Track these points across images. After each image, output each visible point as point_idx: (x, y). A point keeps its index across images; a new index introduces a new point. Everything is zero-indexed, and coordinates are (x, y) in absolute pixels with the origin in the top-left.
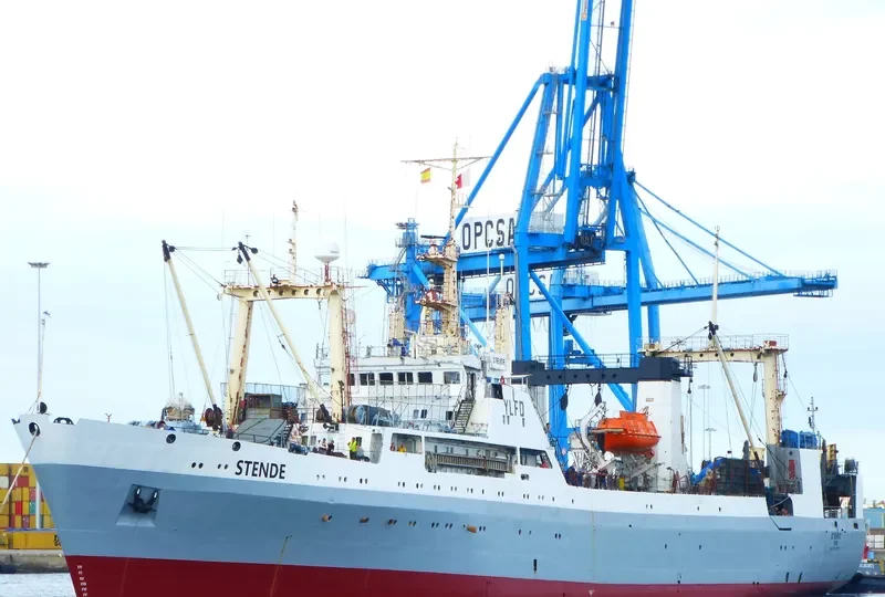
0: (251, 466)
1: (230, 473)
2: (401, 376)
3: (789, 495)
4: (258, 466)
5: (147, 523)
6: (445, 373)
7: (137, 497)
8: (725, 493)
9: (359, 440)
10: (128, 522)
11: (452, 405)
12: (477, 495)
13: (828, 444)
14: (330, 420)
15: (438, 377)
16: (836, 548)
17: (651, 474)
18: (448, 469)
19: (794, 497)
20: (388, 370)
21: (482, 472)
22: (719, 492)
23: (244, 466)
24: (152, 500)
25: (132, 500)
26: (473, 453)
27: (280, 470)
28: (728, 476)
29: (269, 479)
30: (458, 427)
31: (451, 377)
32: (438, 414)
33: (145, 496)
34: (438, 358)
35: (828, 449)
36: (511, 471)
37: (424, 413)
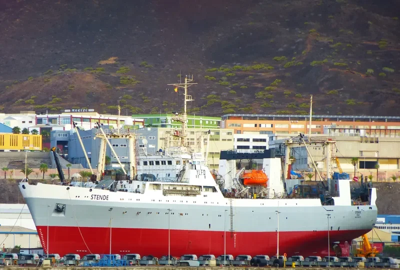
0: (96, 196)
1: (89, 199)
2: (162, 162)
3: (333, 198)
4: (99, 196)
5: (62, 215)
6: (177, 161)
7: (58, 207)
8: (299, 198)
9: (138, 186)
10: (55, 215)
11: (177, 172)
12: (184, 203)
13: (364, 176)
14: (129, 180)
15: (174, 163)
16: (358, 217)
17: (266, 192)
18: (173, 195)
19: (335, 198)
20: (158, 160)
21: (188, 195)
22: (296, 198)
23: (94, 196)
24: (63, 208)
25: (56, 208)
26: (185, 189)
27: (107, 198)
28: (301, 192)
29: (103, 200)
30: (179, 180)
31: (178, 163)
32: (173, 176)
33: (61, 207)
34: (173, 156)
35: (364, 178)
36: (199, 194)
37: (169, 175)
